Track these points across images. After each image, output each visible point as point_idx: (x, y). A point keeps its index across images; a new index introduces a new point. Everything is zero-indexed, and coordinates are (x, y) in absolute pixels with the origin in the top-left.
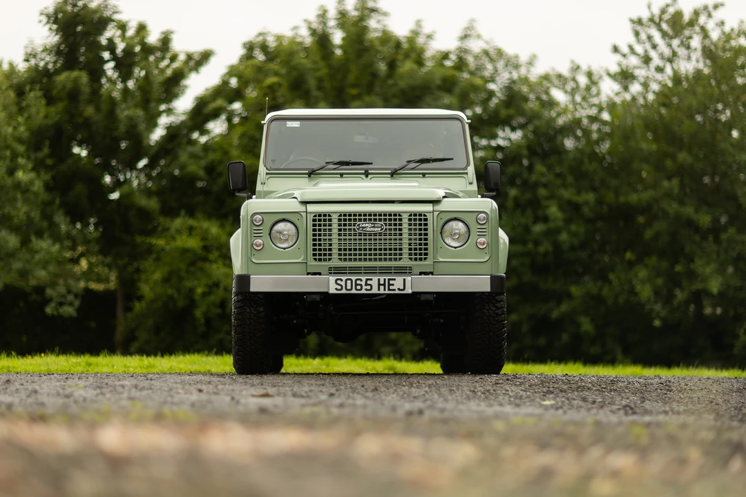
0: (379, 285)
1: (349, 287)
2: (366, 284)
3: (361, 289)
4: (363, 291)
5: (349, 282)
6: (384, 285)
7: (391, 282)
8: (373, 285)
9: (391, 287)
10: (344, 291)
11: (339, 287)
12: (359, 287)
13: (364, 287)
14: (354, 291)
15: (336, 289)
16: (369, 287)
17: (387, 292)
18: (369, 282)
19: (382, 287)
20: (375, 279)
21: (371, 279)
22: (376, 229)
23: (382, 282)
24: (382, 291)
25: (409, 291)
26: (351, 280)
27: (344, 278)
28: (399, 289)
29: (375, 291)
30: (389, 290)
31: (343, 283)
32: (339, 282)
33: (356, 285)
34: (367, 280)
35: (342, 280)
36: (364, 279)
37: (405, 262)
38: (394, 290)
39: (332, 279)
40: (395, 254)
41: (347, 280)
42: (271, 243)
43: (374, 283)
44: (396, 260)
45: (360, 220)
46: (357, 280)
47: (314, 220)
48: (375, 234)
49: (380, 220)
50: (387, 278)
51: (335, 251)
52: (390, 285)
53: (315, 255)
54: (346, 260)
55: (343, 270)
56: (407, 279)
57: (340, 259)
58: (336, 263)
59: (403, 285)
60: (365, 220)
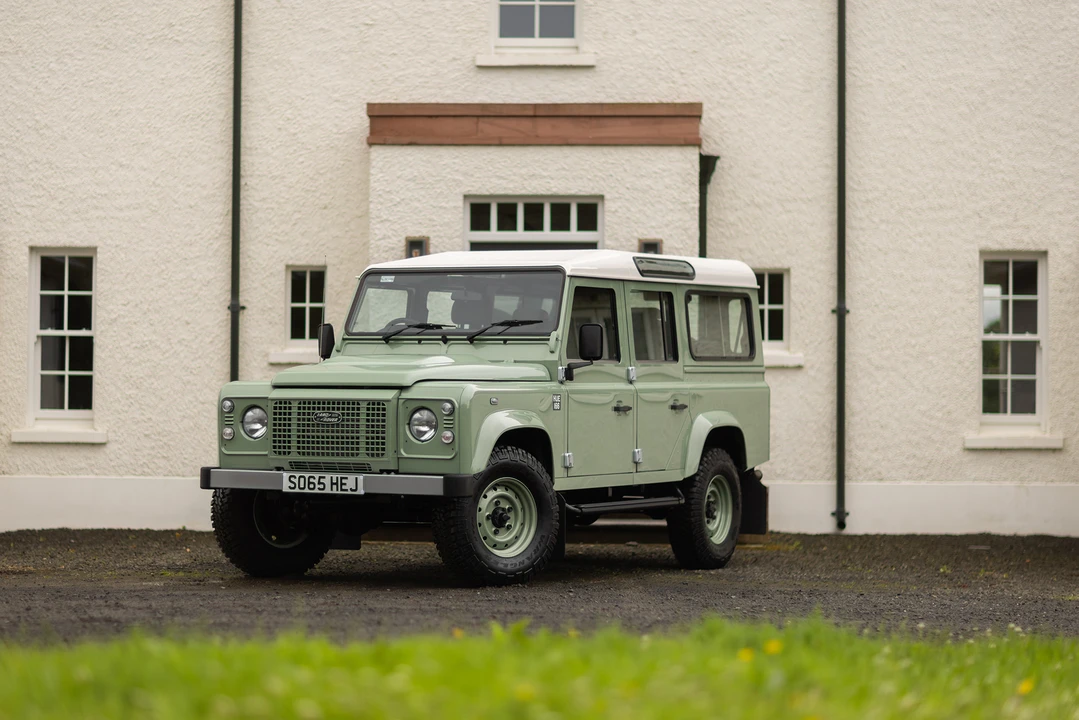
0: (332, 484)
1: (302, 486)
2: (319, 483)
3: (313, 488)
4: (316, 491)
5: (302, 480)
6: (336, 484)
7: (344, 481)
8: (326, 483)
9: (344, 487)
10: (297, 490)
11: (293, 486)
12: (312, 486)
13: (317, 486)
14: (307, 490)
15: (290, 487)
16: (321, 486)
17: (339, 492)
18: (322, 480)
19: (335, 487)
20: (328, 476)
21: (324, 477)
22: (333, 419)
23: (335, 481)
24: (335, 492)
25: (361, 491)
26: (304, 477)
27: (297, 475)
28: (351, 489)
29: (328, 490)
30: (342, 490)
31: (296, 481)
32: (292, 479)
33: (309, 483)
34: (320, 478)
35: (295, 477)
36: (317, 476)
37: (362, 458)
38: (347, 490)
39: (286, 475)
40: (352, 449)
41: (300, 477)
42: (242, 432)
43: (327, 481)
44: (353, 455)
45: (319, 409)
46: (310, 477)
47: (275, 408)
48: (333, 426)
49: (338, 409)
50: (339, 476)
51: (294, 444)
52: (342, 484)
53: (275, 447)
54: (304, 454)
55: (297, 466)
56: (361, 478)
57: (299, 453)
58: (295, 457)
59: (356, 484)
60: (324, 408)
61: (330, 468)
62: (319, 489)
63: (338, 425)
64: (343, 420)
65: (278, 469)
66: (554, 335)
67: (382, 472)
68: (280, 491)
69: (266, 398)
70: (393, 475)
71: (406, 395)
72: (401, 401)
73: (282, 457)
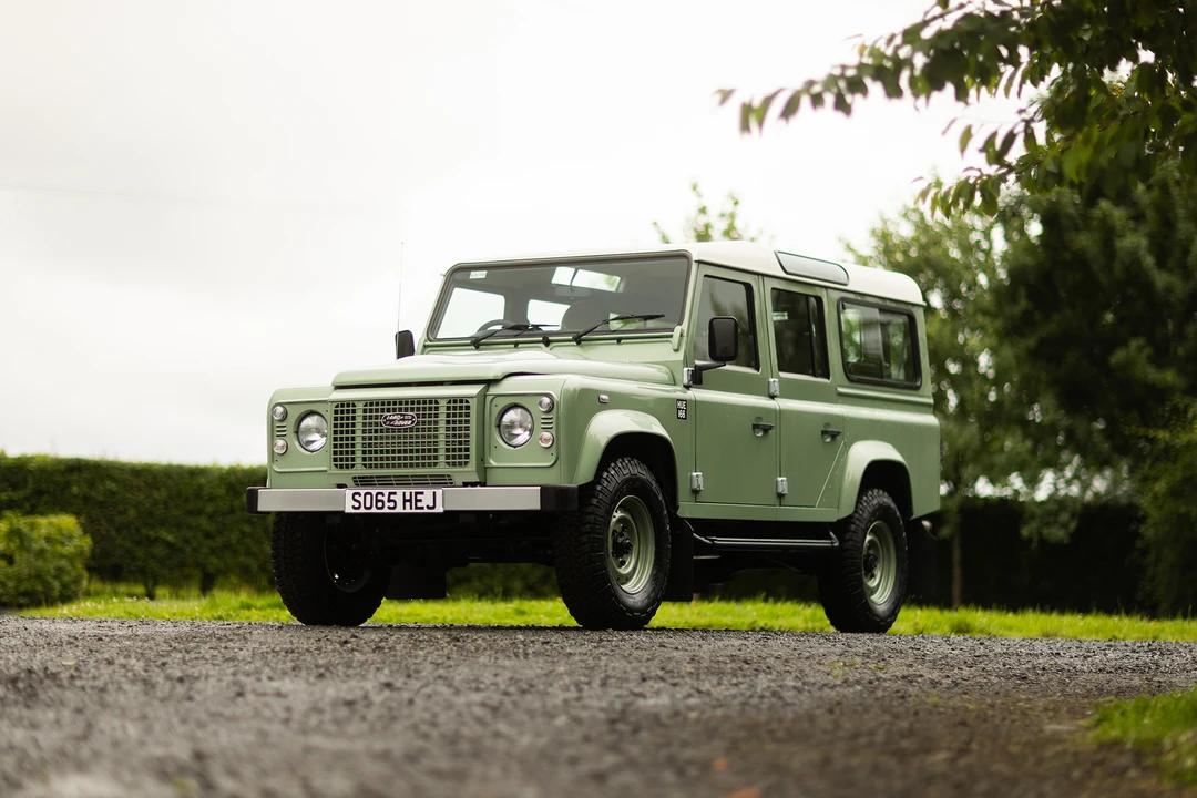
0: (405, 501)
1: (368, 505)
2: (389, 501)
3: (382, 508)
4: (386, 510)
5: (368, 497)
6: (410, 501)
7: (419, 497)
8: (398, 501)
9: (419, 504)
10: (362, 510)
11: (357, 505)
12: (380, 504)
13: (387, 504)
14: (374, 510)
15: (354, 507)
16: (392, 504)
17: (414, 511)
18: (392, 497)
19: (408, 504)
20: (400, 492)
21: (395, 493)
22: (406, 423)
23: (408, 497)
24: (408, 510)
25: (439, 509)
26: (370, 494)
27: (363, 492)
28: (428, 507)
29: (399, 509)
30: (417, 508)
31: (361, 499)
32: (357, 497)
33: (377, 501)
34: (390, 494)
35: (360, 495)
36: (386, 492)
37: (442, 468)
38: (422, 508)
39: (349, 493)
40: (429, 458)
41: (366, 494)
42: (297, 444)
43: (398, 498)
44: (430, 465)
45: (389, 410)
46: (378, 494)
47: (336, 412)
48: (405, 430)
49: (412, 409)
50: (413, 491)
51: (359, 455)
52: (417, 501)
53: (335, 460)
54: (371, 466)
55: (363, 481)
56: (439, 492)
57: (365, 465)
58: (360, 471)
59: (433, 500)
60: (394, 410)
61: (402, 481)
62: (389, 508)
63: (411, 430)
64: (418, 423)
65: (340, 486)
66: (678, 329)
67: (465, 485)
68: (342, 513)
69: (325, 402)
70: (478, 488)
71: (494, 390)
72: (489, 399)
73: (345, 471)
